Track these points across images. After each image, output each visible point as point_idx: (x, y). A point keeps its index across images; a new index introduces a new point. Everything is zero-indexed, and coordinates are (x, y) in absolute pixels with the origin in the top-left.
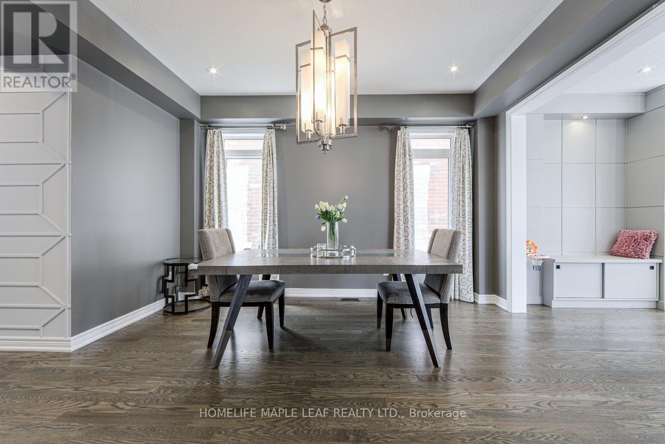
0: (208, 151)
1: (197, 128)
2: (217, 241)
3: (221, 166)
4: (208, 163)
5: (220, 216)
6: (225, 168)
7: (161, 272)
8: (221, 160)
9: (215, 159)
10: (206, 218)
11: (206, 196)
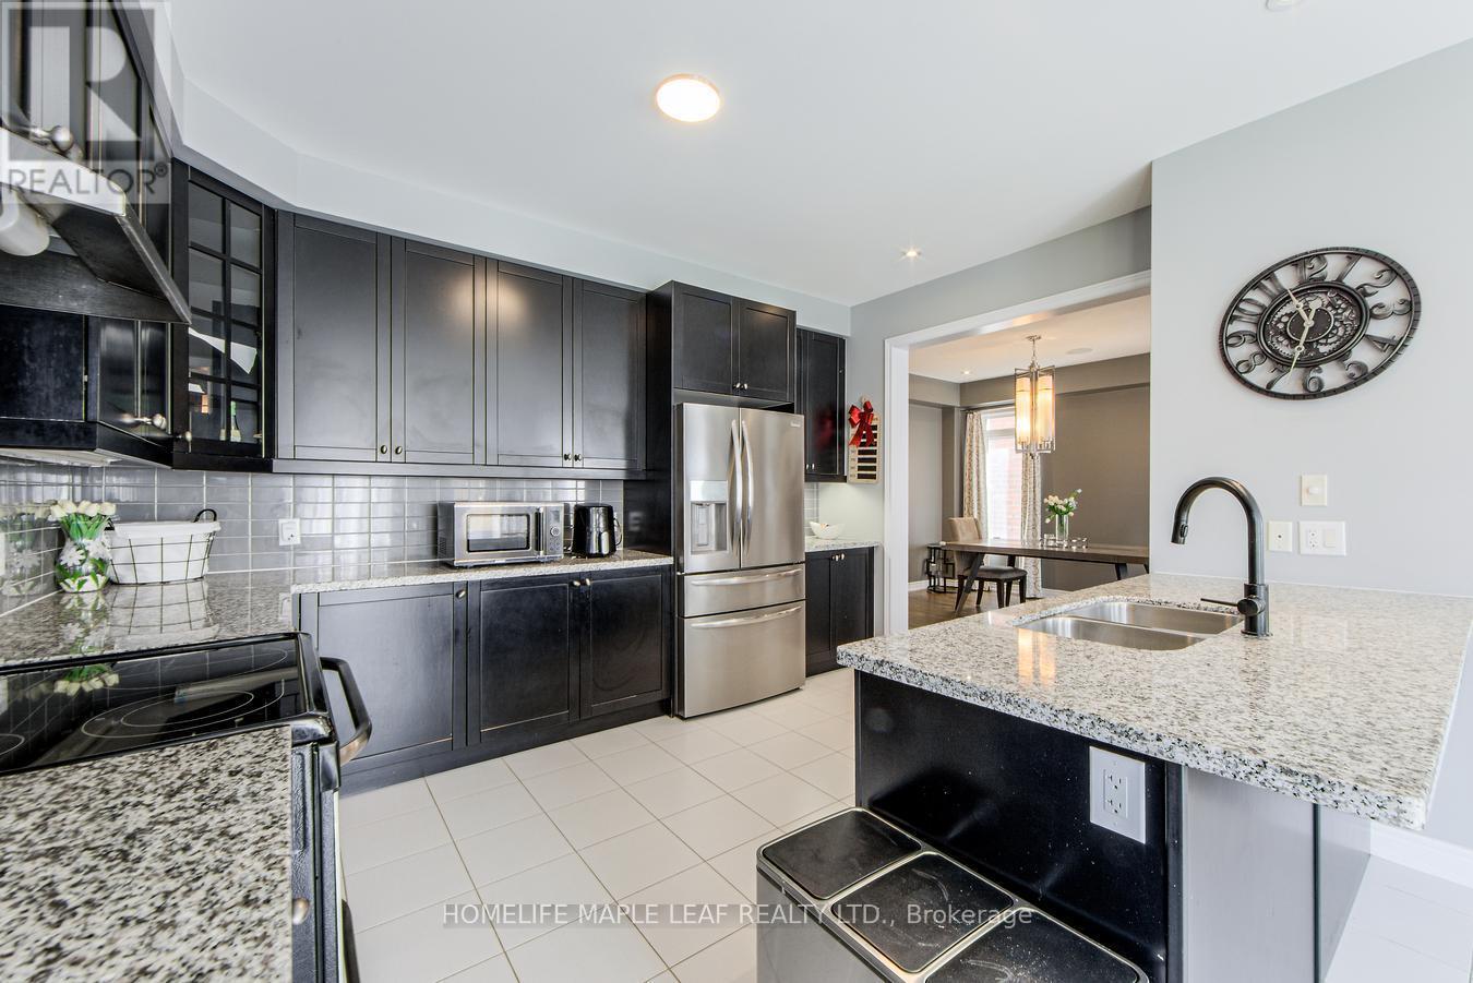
0: (968, 437)
1: (957, 415)
2: (964, 528)
3: (981, 451)
4: (967, 449)
5: (979, 504)
6: (984, 453)
7: (926, 555)
8: (980, 445)
9: (975, 444)
10: (966, 506)
11: (966, 483)
